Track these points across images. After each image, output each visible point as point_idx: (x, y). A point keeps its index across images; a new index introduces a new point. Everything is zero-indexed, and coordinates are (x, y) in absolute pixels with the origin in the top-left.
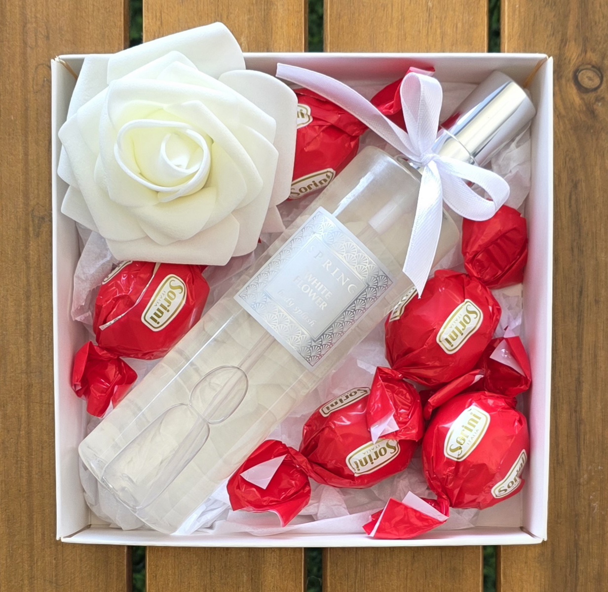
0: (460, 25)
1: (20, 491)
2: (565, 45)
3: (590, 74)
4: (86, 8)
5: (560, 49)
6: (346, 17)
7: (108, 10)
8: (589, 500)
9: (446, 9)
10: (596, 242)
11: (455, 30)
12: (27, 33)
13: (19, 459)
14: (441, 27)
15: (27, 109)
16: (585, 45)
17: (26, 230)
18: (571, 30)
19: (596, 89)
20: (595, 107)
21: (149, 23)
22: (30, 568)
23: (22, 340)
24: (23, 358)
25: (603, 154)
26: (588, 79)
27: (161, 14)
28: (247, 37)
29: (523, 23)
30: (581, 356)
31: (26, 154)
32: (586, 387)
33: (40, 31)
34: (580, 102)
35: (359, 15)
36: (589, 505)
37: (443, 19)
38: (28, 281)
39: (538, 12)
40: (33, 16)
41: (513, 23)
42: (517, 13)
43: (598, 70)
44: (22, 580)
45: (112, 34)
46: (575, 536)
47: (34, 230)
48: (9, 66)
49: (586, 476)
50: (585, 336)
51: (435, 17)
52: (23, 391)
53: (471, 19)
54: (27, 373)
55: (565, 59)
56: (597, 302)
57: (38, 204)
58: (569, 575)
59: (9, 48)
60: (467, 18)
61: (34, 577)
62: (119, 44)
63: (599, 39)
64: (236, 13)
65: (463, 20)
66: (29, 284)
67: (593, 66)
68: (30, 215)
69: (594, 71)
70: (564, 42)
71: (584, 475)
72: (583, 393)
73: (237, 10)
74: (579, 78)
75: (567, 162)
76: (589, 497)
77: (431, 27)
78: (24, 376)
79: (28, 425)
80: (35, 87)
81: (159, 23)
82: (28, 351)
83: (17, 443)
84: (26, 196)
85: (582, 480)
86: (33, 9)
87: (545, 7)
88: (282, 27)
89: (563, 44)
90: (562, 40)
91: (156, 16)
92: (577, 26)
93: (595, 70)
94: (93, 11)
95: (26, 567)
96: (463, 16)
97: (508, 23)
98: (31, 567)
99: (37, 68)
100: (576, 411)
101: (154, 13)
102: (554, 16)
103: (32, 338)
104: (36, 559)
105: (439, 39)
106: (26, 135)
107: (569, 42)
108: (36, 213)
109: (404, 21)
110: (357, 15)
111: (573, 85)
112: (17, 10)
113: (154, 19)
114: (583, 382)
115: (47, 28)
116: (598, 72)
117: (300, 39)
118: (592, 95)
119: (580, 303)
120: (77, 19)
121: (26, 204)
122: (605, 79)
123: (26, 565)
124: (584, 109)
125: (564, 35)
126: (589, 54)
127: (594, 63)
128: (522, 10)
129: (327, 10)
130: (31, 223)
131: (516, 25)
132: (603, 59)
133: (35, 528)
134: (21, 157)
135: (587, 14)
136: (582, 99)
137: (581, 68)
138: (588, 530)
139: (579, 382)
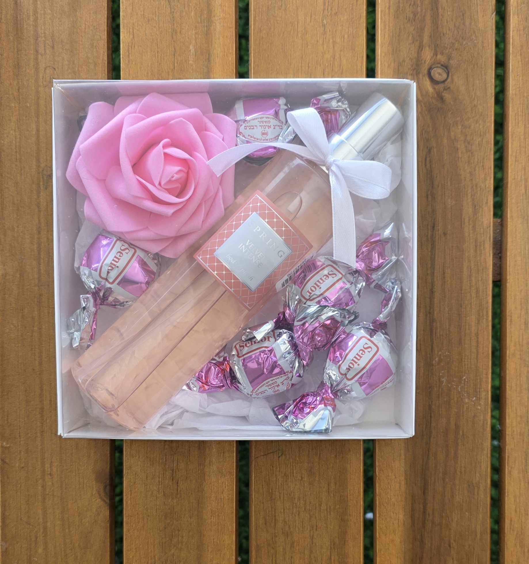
0: (346, 36)
1: (34, 370)
2: (422, 50)
3: (440, 70)
4: (80, 26)
5: (418, 52)
6: (265, 31)
7: (96, 28)
8: (439, 376)
9: (336, 25)
10: (445, 191)
11: (343, 40)
12: (38, 44)
13: (33, 347)
14: (333, 38)
15: (38, 99)
16: (436, 50)
17: (38, 185)
18: (426, 39)
19: (444, 82)
20: (443, 94)
21: (125, 36)
22: (41, 425)
23: (35, 262)
24: (36, 275)
25: (450, 128)
26: (438, 74)
27: (133, 30)
28: (194, 46)
29: (391, 34)
30: (433, 273)
31: (38, 130)
32: (437, 295)
33: (47, 43)
34: (433, 91)
35: (274, 30)
36: (439, 380)
37: (334, 33)
38: (39, 221)
39: (402, 27)
40: (43, 32)
41: (384, 35)
42: (387, 27)
43: (446, 67)
44: (36, 433)
45: (99, 44)
46: (429, 402)
47: (43, 184)
48: (26, 68)
49: (437, 359)
50: (436, 259)
51: (328, 30)
52: (36, 299)
53: (354, 32)
54: (39, 286)
55: (422, 60)
56: (445, 234)
57: (46, 165)
58: (425, 430)
59: (26, 55)
60: (352, 31)
61: (44, 431)
62: (104, 52)
63: (446, 45)
64: (186, 29)
65: (348, 32)
66: (40, 222)
67: (442, 65)
68: (41, 174)
69: (443, 69)
70: (421, 47)
71: (435, 358)
72: (435, 300)
73: (187, 27)
74: (432, 74)
75: (423, 134)
76: (440, 374)
77: (326, 38)
78: (36, 288)
79: (40, 323)
80: (44, 82)
81: (131, 36)
82: (39, 270)
83: (32, 336)
84: (38, 160)
85: (434, 362)
86: (43, 28)
87: (407, 22)
88: (219, 39)
89: (421, 49)
90: (419, 47)
91: (130, 31)
92: (430, 37)
93: (442, 67)
94: (85, 29)
95: (38, 424)
96: (348, 30)
97: (381, 34)
98: (42, 423)
99: (45, 69)
100: (430, 313)
101: (128, 29)
102: (414, 29)
103: (42, 261)
104: (45, 418)
105: (331, 46)
106: (38, 116)
107: (425, 47)
108: (45, 173)
109: (306, 34)
110: (272, 30)
111: (428, 79)
112: (31, 28)
113: (129, 34)
114: (435, 292)
115: (52, 41)
116: (446, 70)
117: (232, 47)
118: (441, 86)
119: (432, 235)
120: (74, 34)
121: (38, 166)
122: (450, 74)
123: (38, 423)
124: (436, 95)
125: (421, 43)
126: (439, 56)
127: (442, 63)
128: (391, 25)
129: (251, 27)
130: (41, 179)
131: (387, 36)
132: (449, 59)
133: (45, 397)
134: (34, 133)
135: (437, 28)
136: (434, 89)
137: (433, 66)
138: (439, 398)
139: (432, 292)
